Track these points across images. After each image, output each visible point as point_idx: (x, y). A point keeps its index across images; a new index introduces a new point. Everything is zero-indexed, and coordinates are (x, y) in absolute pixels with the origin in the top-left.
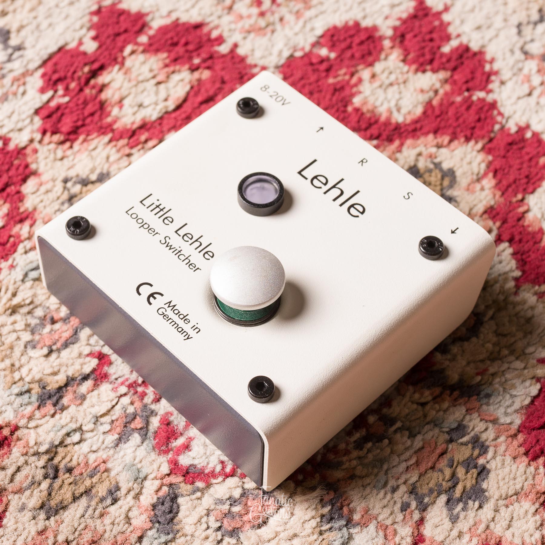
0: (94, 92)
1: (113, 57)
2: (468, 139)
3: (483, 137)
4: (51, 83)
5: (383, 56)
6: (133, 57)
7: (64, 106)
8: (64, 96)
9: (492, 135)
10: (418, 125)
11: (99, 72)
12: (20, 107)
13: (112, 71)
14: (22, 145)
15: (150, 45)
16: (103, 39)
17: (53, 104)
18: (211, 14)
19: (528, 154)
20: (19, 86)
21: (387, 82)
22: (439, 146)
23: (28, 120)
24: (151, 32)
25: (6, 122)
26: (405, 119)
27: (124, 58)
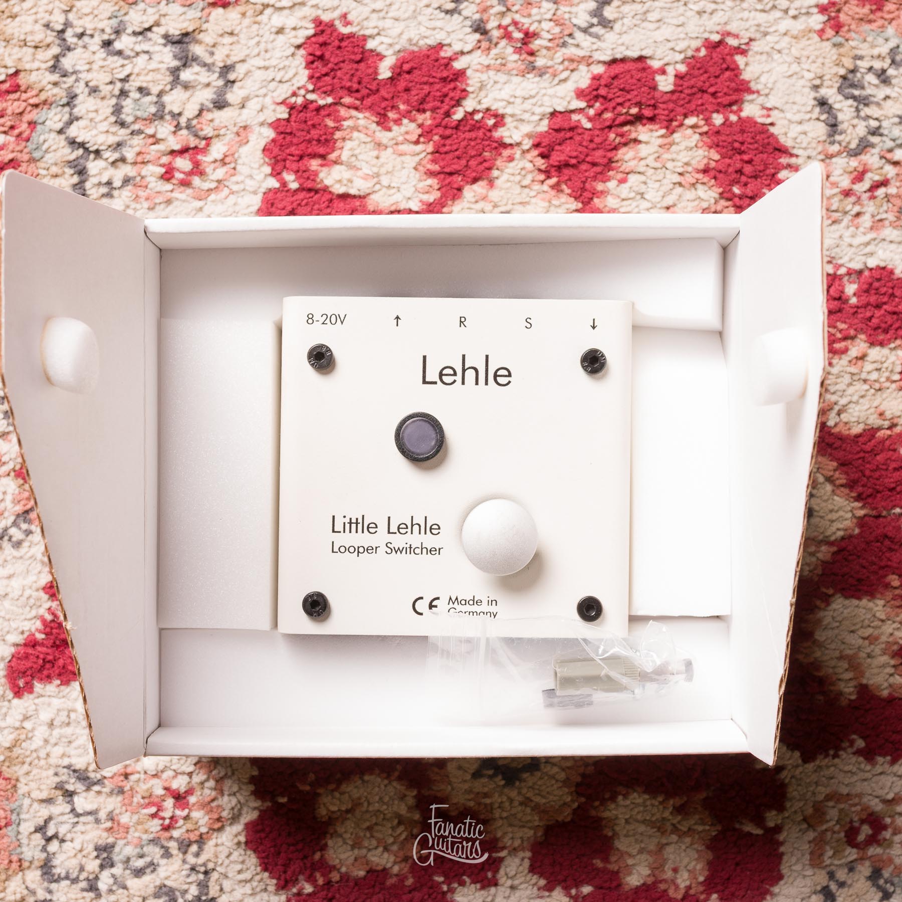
0: (618, 140)
1: (672, 115)
2: (858, 498)
3: (873, 509)
4: (595, 93)
5: (892, 345)
6: (690, 131)
7: (580, 131)
8: (590, 119)
9: (884, 513)
10: (838, 443)
11: (645, 121)
12: (544, 95)
13: (656, 131)
14: (507, 141)
15: (718, 132)
16: (686, 84)
17: (575, 117)
18: (805, 149)
19: (889, 560)
20: (567, 69)
21: (864, 376)
22: (829, 479)
23: (537, 118)
24: (733, 118)
25: (518, 101)
26: (836, 425)
27: (681, 125)
